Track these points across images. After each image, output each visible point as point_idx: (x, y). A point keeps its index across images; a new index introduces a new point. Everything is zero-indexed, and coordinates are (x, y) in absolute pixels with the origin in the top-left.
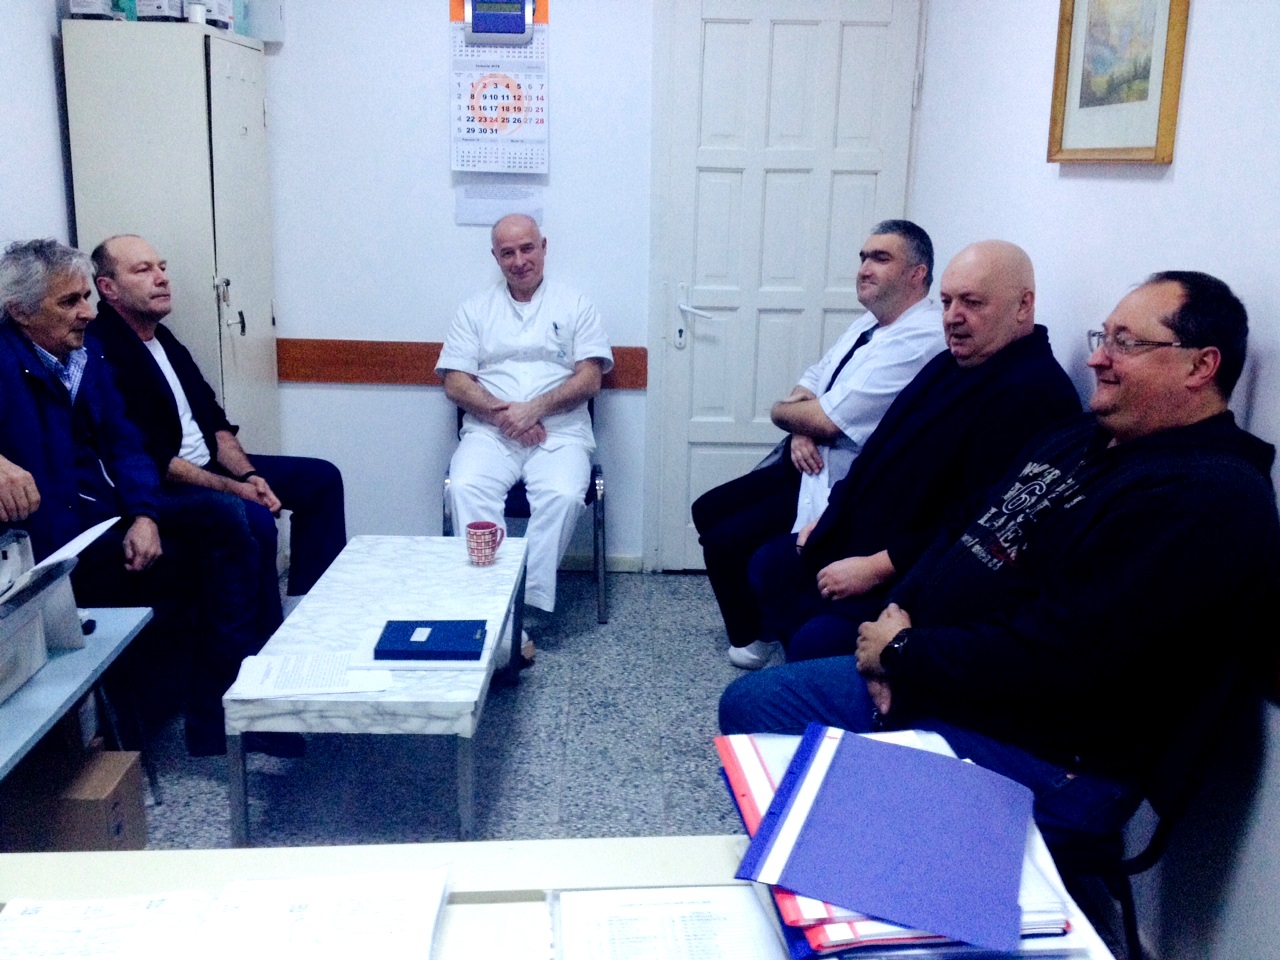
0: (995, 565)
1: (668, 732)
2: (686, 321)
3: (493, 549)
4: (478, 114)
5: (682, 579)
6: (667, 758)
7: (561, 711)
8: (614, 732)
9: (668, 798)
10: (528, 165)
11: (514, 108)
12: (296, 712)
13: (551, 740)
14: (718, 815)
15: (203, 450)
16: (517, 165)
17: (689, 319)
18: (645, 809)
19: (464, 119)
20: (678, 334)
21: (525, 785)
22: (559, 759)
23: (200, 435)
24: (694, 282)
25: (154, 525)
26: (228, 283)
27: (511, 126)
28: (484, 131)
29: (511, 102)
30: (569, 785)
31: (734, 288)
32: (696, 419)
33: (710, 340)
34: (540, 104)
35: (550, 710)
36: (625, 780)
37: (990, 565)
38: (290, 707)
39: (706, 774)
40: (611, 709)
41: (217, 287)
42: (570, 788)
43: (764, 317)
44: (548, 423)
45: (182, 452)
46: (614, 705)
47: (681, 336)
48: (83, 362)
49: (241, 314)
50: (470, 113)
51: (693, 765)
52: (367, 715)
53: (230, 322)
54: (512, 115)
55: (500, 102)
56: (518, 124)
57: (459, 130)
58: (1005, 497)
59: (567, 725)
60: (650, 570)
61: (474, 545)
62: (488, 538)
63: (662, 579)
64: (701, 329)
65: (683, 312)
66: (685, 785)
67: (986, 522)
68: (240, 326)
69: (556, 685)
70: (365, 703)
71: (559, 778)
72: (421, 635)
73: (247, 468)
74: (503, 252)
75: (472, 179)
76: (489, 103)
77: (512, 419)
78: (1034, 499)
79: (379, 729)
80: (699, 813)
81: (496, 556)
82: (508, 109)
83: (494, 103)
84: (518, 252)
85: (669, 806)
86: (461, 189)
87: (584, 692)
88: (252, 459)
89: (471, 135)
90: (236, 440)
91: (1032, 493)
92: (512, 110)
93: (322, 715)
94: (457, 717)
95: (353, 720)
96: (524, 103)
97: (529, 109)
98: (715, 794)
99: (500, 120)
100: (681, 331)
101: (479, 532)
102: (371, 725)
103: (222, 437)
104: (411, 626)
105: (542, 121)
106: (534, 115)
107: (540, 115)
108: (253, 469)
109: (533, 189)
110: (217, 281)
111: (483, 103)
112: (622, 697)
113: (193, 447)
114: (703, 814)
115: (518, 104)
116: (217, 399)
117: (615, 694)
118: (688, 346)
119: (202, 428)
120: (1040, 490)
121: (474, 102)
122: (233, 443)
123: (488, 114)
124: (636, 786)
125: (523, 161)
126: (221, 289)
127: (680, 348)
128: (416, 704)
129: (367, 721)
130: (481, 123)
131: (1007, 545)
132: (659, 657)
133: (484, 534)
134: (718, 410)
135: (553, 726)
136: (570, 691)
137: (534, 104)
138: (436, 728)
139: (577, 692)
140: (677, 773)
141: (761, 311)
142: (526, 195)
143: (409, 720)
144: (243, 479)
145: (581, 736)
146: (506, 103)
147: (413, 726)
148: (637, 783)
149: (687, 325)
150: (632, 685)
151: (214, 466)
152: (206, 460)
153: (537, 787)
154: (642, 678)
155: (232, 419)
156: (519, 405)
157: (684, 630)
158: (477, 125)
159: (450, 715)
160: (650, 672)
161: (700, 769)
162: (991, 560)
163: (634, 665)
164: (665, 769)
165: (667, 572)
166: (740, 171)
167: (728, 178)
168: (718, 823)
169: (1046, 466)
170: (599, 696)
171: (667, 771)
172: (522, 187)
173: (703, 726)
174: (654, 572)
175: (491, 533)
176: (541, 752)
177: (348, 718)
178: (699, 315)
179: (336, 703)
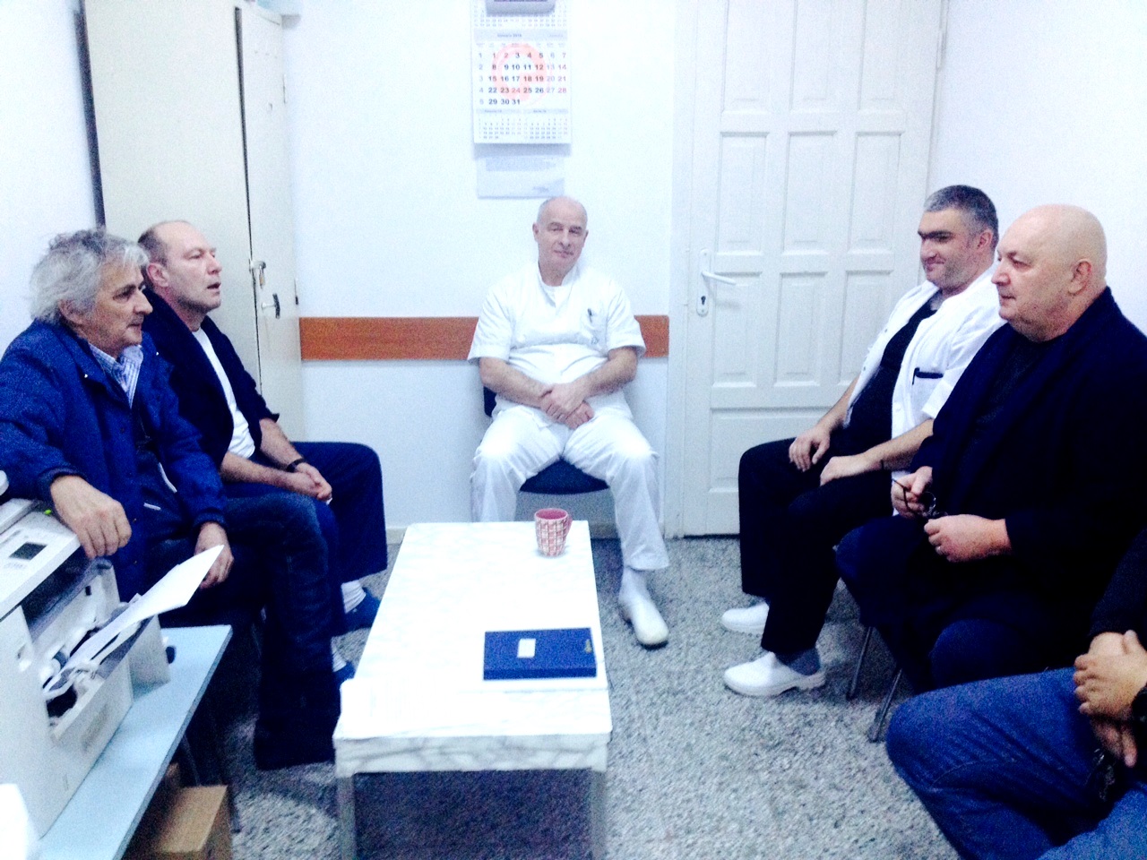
2: (709, 287)
3: (564, 538)
4: (499, 84)
5: (704, 542)
6: (756, 754)
8: (692, 724)
9: (772, 803)
10: (551, 135)
11: (537, 78)
12: (414, 749)
15: (249, 441)
16: (540, 135)
17: (711, 287)
19: (486, 90)
20: (701, 301)
22: (645, 759)
23: (246, 425)
24: (716, 250)
25: (222, 531)
26: (264, 266)
27: (534, 95)
28: (506, 102)
29: (533, 72)
31: (756, 253)
32: (718, 385)
33: (732, 306)
34: (562, 73)
36: (721, 784)
38: (405, 745)
40: (680, 696)
41: (252, 271)
43: (787, 281)
46: (682, 692)
47: (703, 303)
48: (140, 361)
49: (275, 297)
50: (492, 84)
52: (490, 750)
53: (264, 305)
54: (534, 85)
55: (522, 72)
56: (539, 94)
57: (482, 101)
60: (671, 536)
61: (545, 535)
62: (559, 527)
63: (685, 543)
64: (723, 295)
65: (706, 279)
66: (786, 786)
68: (274, 309)
70: (491, 737)
72: (527, 649)
73: (294, 456)
75: (492, 151)
76: (510, 73)
79: (505, 765)
82: (530, 79)
83: (516, 73)
84: (566, 231)
85: (777, 813)
86: (482, 162)
89: (493, 106)
92: (534, 79)
93: (443, 751)
94: (591, 749)
95: (476, 756)
96: (547, 73)
97: (551, 79)
99: (522, 91)
100: (703, 298)
102: (496, 760)
103: (265, 424)
105: (564, 90)
106: (556, 84)
107: (563, 84)
108: (299, 457)
109: (555, 159)
110: (252, 265)
111: (505, 73)
115: (540, 73)
116: (258, 388)
118: (710, 315)
121: (496, 73)
123: (510, 84)
124: (734, 790)
125: (546, 131)
126: (257, 273)
127: (703, 315)
128: (546, 738)
129: (491, 756)
130: (503, 93)
132: (710, 634)
134: (740, 375)
137: (557, 73)
138: (566, 762)
141: (783, 275)
142: (549, 165)
143: (538, 754)
144: (291, 468)
146: (528, 72)
147: (541, 761)
148: (734, 786)
149: (710, 293)
152: (251, 451)
158: (499, 96)
159: (581, 747)
160: (706, 652)
163: (687, 644)
164: (759, 767)
165: (689, 538)
166: (764, 135)
167: (752, 143)
170: (662, 683)
171: (762, 770)
172: (545, 158)
174: (676, 538)
177: (470, 753)
178: (722, 281)
179: (458, 739)
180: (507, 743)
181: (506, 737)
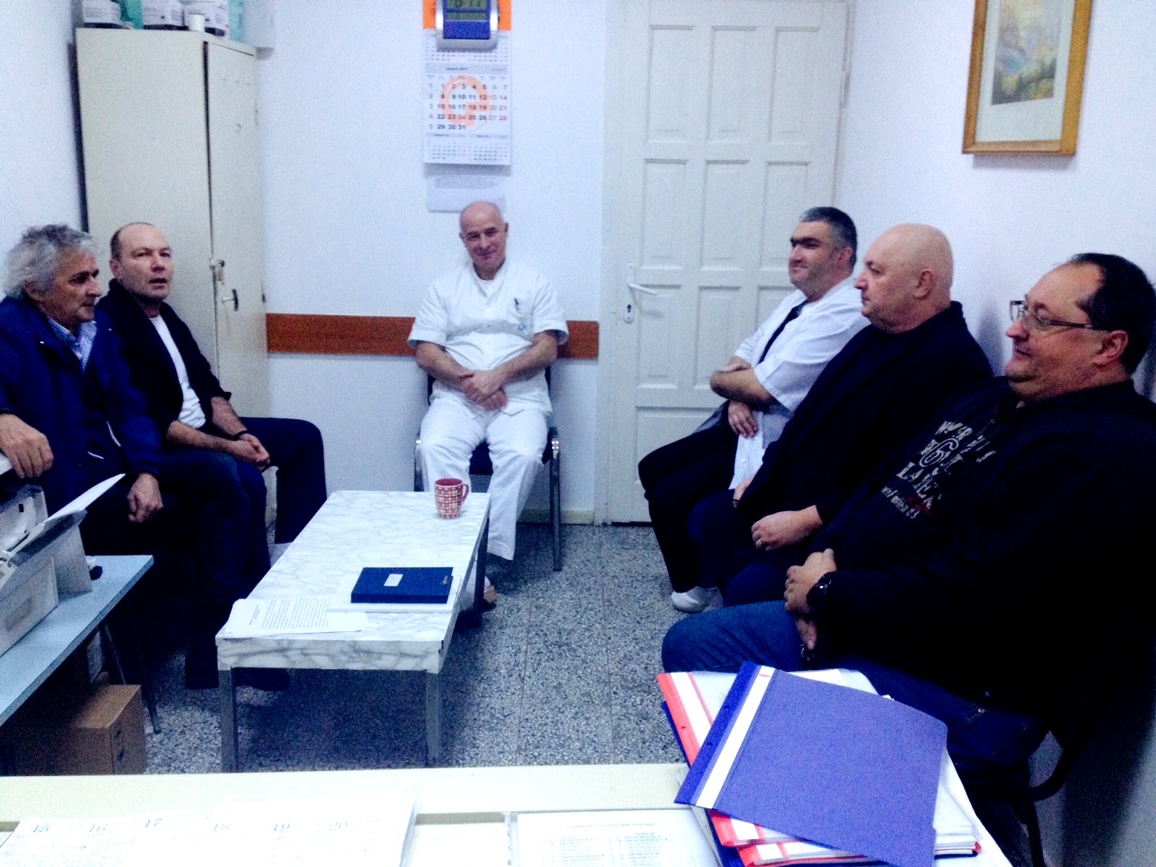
0: (913, 514)
1: (616, 670)
2: (634, 297)
3: (459, 503)
4: (447, 111)
5: (630, 530)
6: (615, 693)
7: (519, 649)
8: (568, 668)
9: (616, 729)
10: (493, 158)
11: (481, 107)
12: (282, 650)
13: (511, 676)
14: (661, 745)
15: (199, 413)
16: (483, 158)
17: (637, 297)
18: (596, 739)
19: (435, 116)
20: (626, 309)
21: (487, 717)
22: (517, 693)
23: (197, 400)
24: (642, 265)
25: (155, 480)
26: (223, 264)
27: (477, 122)
28: (452, 127)
29: (477, 101)
30: (526, 717)
31: (679, 268)
32: (643, 386)
33: (656, 315)
34: (504, 103)
35: (510, 648)
36: (577, 713)
37: (907, 514)
38: (274, 646)
39: (650, 707)
40: (565, 648)
41: (213, 268)
42: (527, 719)
43: (705, 293)
44: (510, 389)
45: (182, 414)
46: (567, 645)
47: (629, 311)
48: (93, 334)
49: (234, 292)
50: (441, 112)
51: (638, 699)
52: (343, 653)
53: (225, 298)
54: (478, 113)
55: (468, 101)
56: (483, 121)
57: (431, 126)
58: (922, 453)
59: (525, 662)
60: (601, 522)
61: (441, 499)
62: (455, 493)
63: (611, 530)
64: (646, 305)
65: (632, 289)
66: (632, 718)
67: (904, 476)
68: (233, 302)
69: (515, 626)
70: (344, 641)
71: (518, 711)
72: (393, 581)
73: (241, 428)
74: (470, 235)
75: (440, 170)
76: (457, 102)
77: (476, 386)
78: (948, 454)
79: (357, 666)
80: (644, 743)
81: (462, 509)
82: (474, 107)
83: (463, 102)
84: (483, 236)
85: (617, 736)
86: (433, 179)
87: (539, 632)
88: (244, 421)
89: (442, 131)
90: (229, 405)
91: (946, 449)
92: (478, 107)
93: (304, 652)
94: (426, 654)
95: (332, 657)
96: (490, 102)
97: (493, 108)
98: (658, 726)
99: (467, 117)
100: (629, 307)
101: (446, 487)
102: (348, 662)
103: (217, 403)
104: (385, 572)
105: (505, 118)
106: (497, 113)
107: (503, 113)
108: (245, 429)
109: (496, 179)
110: (214, 263)
111: (452, 102)
112: (574, 637)
113: (191, 412)
114: (648, 744)
115: (483, 103)
116: (212, 370)
117: (569, 634)
118: (636, 320)
119: (198, 394)
120: (954, 446)
121: (444, 101)
122: (226, 407)
123: (457, 112)
124: (587, 719)
125: (488, 154)
126: (217, 270)
127: (629, 322)
128: (389, 643)
129: (344, 658)
130: (450, 119)
131: (923, 496)
132: (609, 601)
133: (451, 490)
134: (663, 377)
135: (512, 664)
136: (528, 632)
137: (499, 102)
138: (407, 665)
139: (534, 633)
140: (625, 706)
141: (702, 288)
142: (492, 184)
143: (384, 657)
144: (237, 437)
145: (537, 672)
146: (473, 102)
147: (386, 663)
148: (588, 716)
149: (635, 301)
150: (583, 626)
151: (210, 427)
152: (202, 422)
153: (498, 718)
154: (593, 620)
155: (225, 387)
156: (482, 373)
157: (631, 577)
158: (446, 122)
159: (418, 653)
160: (600, 615)
161: (645, 703)
162: (909, 510)
163: (586, 608)
164: (614, 702)
165: (616, 525)
166: (683, 162)
167: (674, 168)
168: (661, 752)
169: (960, 425)
170: (553, 637)
171: (616, 704)
172: (488, 178)
173: (648, 664)
174: (605, 525)
175: (457, 489)
176: (502, 687)
177: (328, 655)
178: (646, 293)
179: (316, 642)
180: (357, 648)
181: (355, 642)
